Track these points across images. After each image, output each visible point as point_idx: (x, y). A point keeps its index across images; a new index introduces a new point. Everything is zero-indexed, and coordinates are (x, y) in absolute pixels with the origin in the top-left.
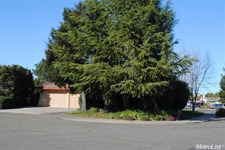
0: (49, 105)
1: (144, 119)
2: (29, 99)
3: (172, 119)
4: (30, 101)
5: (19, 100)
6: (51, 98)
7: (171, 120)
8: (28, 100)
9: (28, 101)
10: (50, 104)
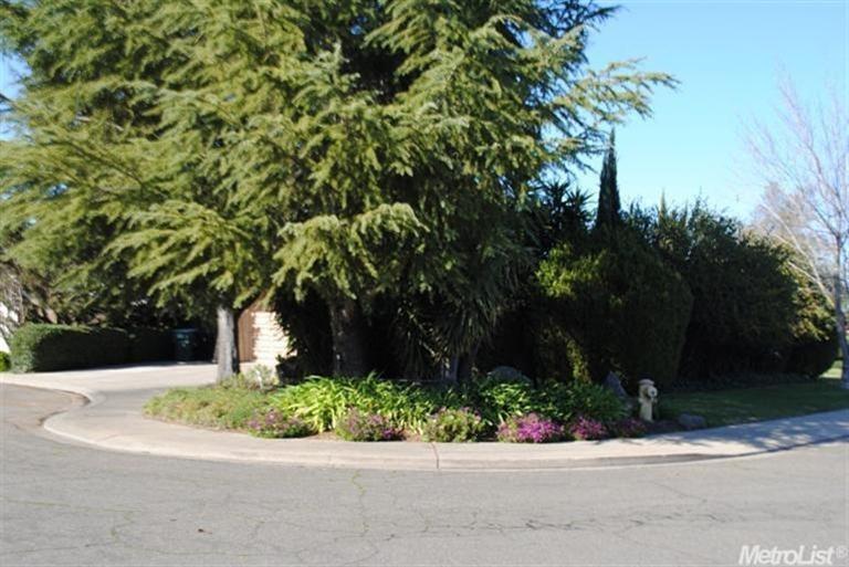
0: (255, 358)
1: (349, 433)
2: (184, 334)
3: (534, 435)
4: (187, 342)
5: (132, 336)
6: (258, 329)
7: (530, 440)
8: (180, 336)
9: (180, 339)
10: (256, 354)
